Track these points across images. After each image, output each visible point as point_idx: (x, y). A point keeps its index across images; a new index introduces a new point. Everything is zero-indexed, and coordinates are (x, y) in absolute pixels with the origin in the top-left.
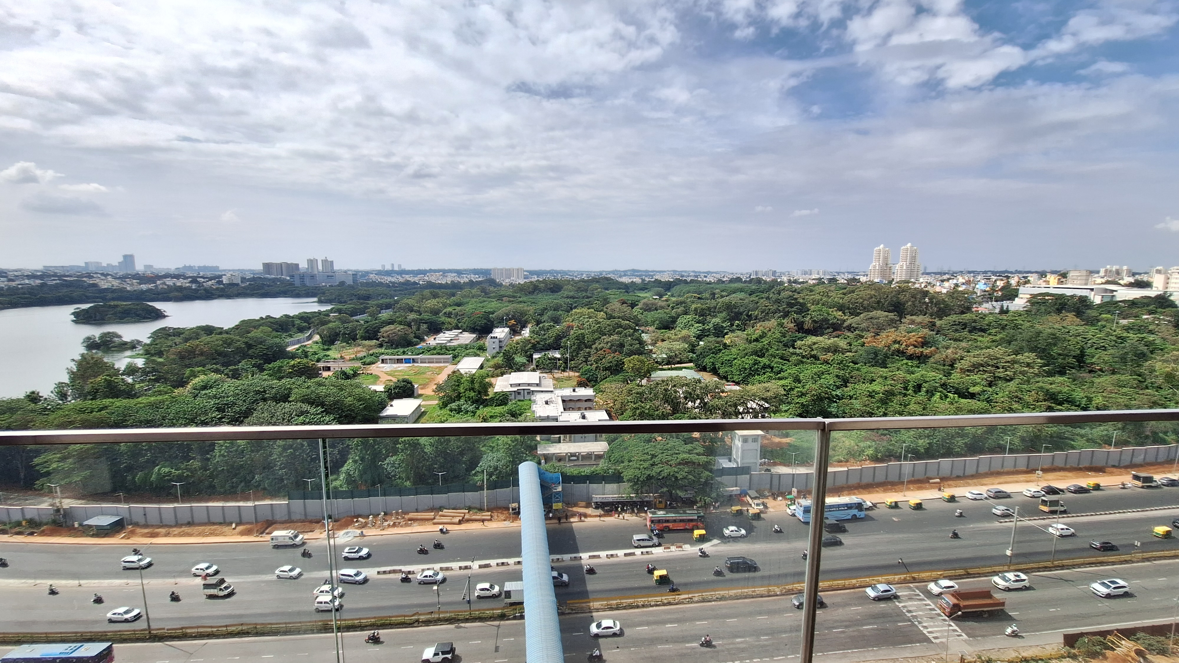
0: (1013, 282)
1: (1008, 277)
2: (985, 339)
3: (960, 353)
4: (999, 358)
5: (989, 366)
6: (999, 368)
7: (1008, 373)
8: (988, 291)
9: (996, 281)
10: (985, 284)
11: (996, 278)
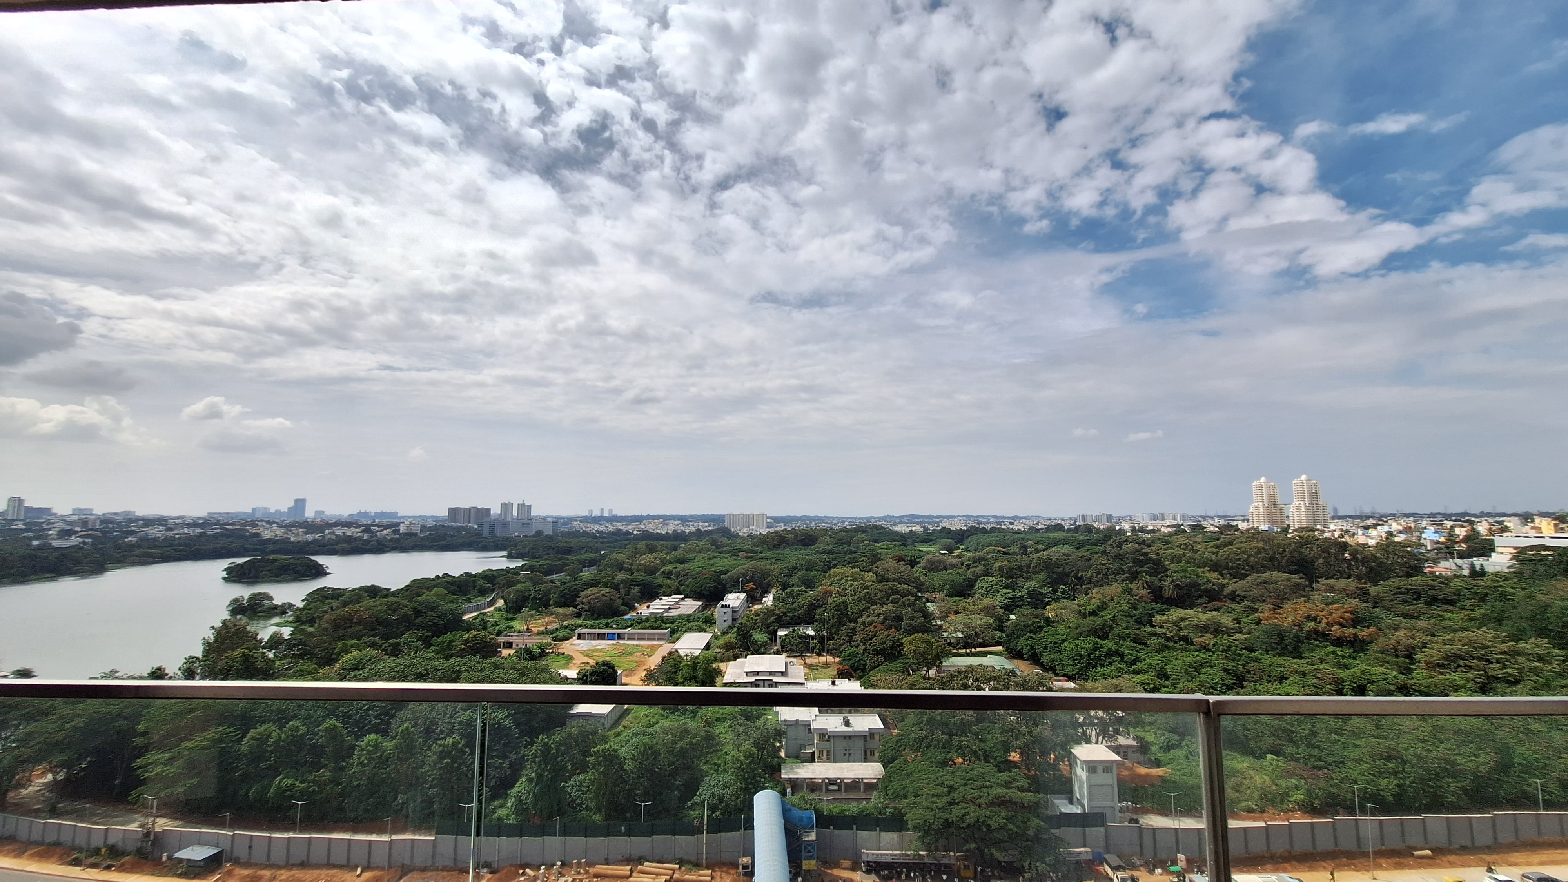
0: (1482, 528)
1: (1472, 523)
2: (1458, 617)
3: (1419, 638)
4: (1488, 647)
5: (1474, 658)
6: (1492, 663)
7: (1509, 670)
8: (1442, 543)
9: (1452, 527)
10: (1436, 532)
11: (1452, 523)
